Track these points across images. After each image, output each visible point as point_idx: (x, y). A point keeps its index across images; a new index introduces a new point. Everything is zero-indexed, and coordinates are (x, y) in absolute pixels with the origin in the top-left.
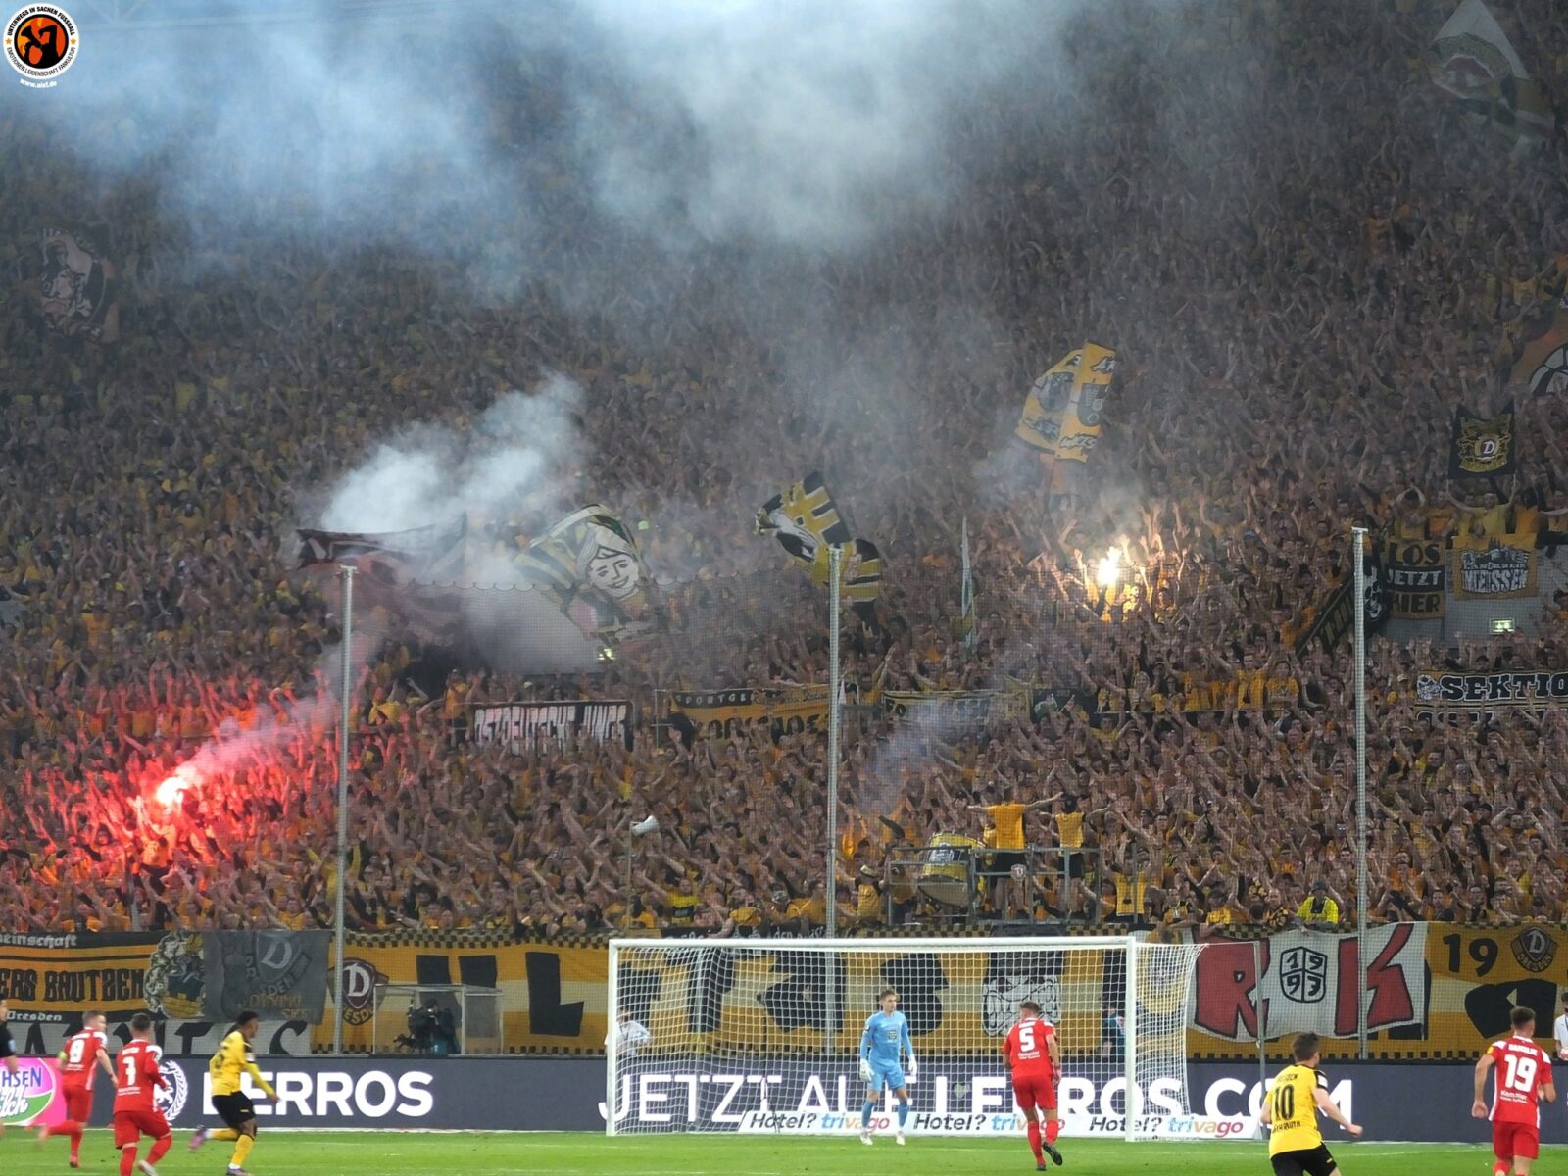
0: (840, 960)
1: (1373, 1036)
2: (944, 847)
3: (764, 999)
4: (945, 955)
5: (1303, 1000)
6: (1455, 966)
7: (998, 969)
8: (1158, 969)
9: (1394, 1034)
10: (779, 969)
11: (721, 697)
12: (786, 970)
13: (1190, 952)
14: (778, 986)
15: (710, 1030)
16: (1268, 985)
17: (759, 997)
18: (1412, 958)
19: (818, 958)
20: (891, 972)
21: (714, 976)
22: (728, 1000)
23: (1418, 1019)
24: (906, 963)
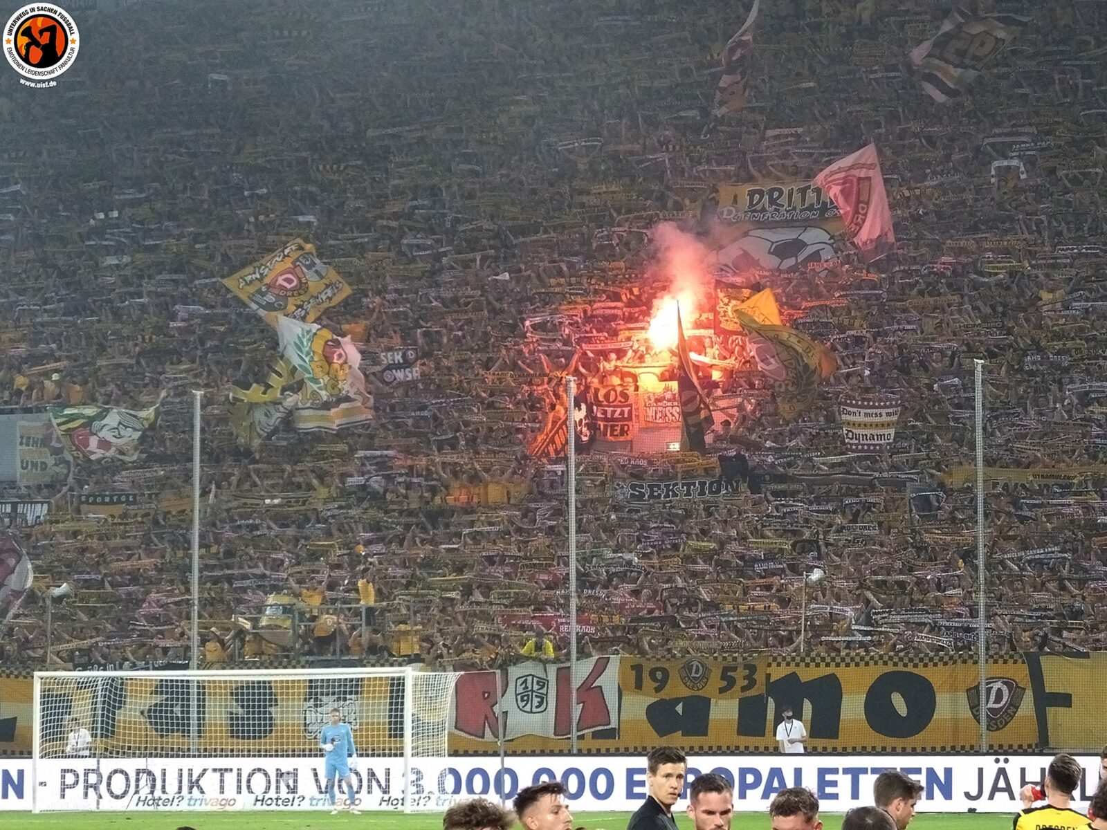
0: (201, 686)
1: (581, 737)
2: (276, 605)
3: (146, 714)
4: (276, 682)
5: (531, 712)
6: (639, 686)
7: (314, 691)
8: (427, 692)
9: (596, 735)
10: (156, 693)
11: (115, 498)
12: (162, 693)
13: (451, 678)
14: (156, 705)
15: (107, 736)
16: (507, 703)
17: (142, 713)
18: (609, 681)
19: (186, 684)
20: (237, 694)
21: (109, 698)
22: (121, 715)
23: (614, 724)
24: (248, 688)
